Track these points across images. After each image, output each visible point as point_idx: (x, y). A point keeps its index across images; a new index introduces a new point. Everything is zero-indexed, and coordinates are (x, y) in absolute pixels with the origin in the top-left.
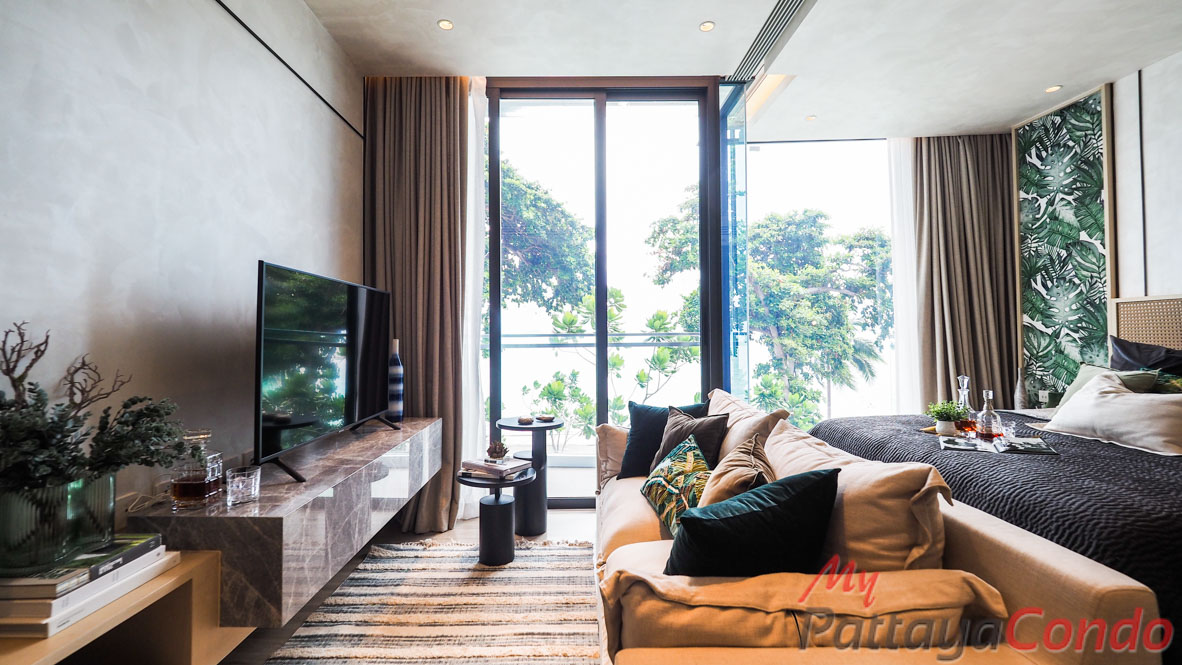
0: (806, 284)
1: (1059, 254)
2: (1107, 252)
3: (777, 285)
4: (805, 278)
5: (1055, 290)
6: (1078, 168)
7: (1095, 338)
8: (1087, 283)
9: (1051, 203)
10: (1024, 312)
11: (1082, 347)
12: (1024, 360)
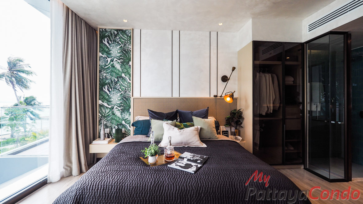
1: (114, 80)
2: (131, 82)
5: (113, 92)
6: (122, 52)
7: (126, 109)
8: (124, 91)
9: (112, 61)
10: (99, 99)
11: (122, 112)
12: (99, 117)
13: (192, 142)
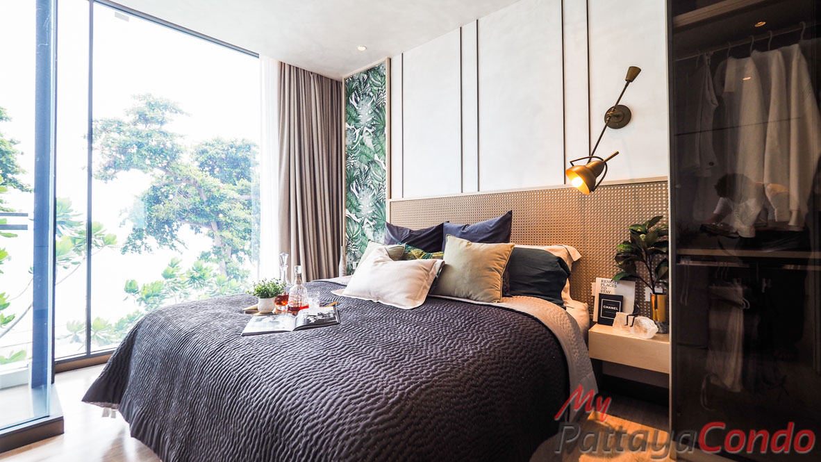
0: (242, 192)
1: (364, 168)
2: (386, 168)
3: (218, 191)
4: (241, 188)
5: (362, 193)
6: (374, 111)
7: (380, 225)
8: (377, 189)
9: (361, 133)
10: (347, 208)
11: (374, 231)
12: (346, 241)
13: (388, 293)
